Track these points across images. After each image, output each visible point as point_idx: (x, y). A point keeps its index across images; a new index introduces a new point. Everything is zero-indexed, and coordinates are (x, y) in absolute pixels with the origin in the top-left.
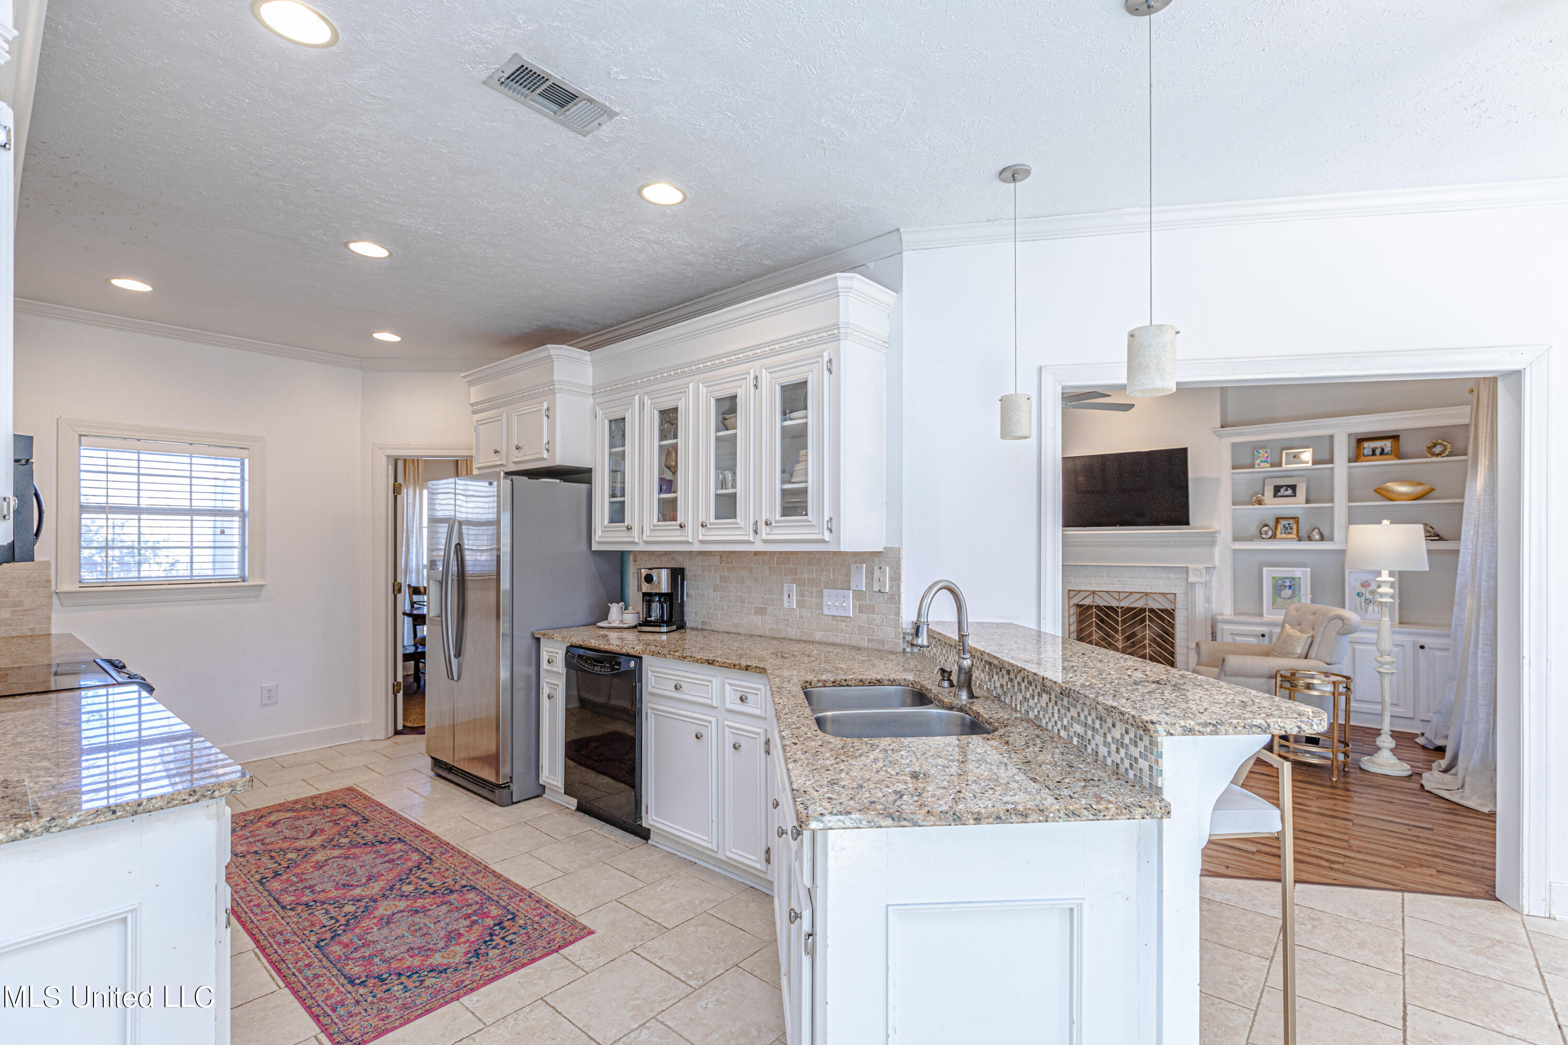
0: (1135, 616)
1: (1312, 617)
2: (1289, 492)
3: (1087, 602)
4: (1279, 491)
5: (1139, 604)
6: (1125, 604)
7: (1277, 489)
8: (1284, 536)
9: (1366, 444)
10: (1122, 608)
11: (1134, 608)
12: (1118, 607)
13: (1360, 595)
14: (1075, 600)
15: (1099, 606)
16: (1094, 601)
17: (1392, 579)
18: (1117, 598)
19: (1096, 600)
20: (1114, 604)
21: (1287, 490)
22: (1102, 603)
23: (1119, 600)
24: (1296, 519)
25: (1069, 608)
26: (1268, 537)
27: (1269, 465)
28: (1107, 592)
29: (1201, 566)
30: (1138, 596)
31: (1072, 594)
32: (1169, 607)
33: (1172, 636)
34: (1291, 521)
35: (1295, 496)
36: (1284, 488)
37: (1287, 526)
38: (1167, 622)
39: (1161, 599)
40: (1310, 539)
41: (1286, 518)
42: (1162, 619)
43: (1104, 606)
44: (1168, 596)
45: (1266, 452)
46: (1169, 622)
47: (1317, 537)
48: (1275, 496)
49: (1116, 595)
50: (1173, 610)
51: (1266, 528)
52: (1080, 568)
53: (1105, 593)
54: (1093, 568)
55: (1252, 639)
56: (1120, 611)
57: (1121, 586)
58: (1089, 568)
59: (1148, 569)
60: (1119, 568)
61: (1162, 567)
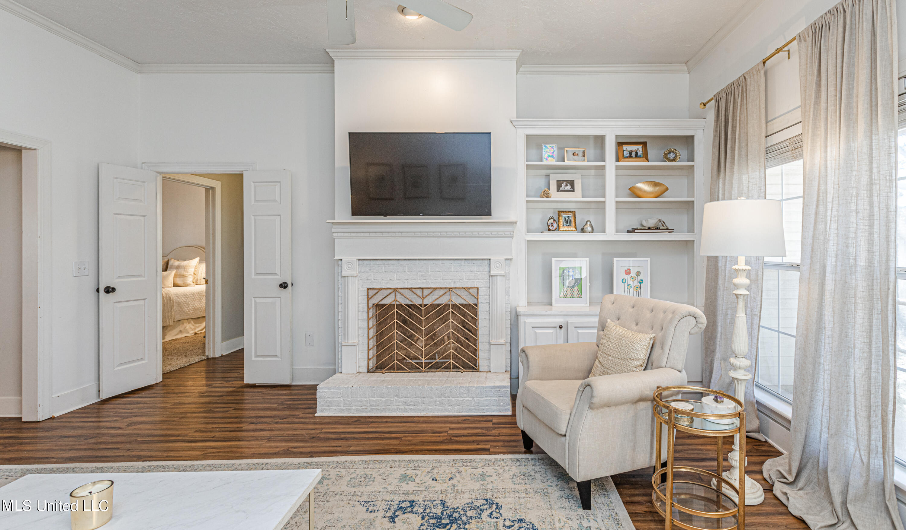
0: (439, 313)
1: (631, 310)
2: (569, 187)
3: (389, 301)
4: (561, 186)
5: (443, 301)
6: (428, 301)
7: (559, 184)
8: (566, 228)
9: (625, 147)
10: (425, 305)
11: (438, 305)
12: (421, 305)
13: (624, 281)
14: (375, 300)
15: (401, 305)
16: (396, 301)
17: (748, 268)
18: (420, 295)
19: (398, 299)
20: (417, 301)
21: (567, 185)
22: (402, 301)
23: (423, 298)
24: (574, 213)
25: (369, 309)
26: (554, 229)
27: (554, 160)
28: (410, 289)
29: (503, 258)
30: (442, 292)
31: (371, 293)
32: (471, 302)
33: (474, 332)
34: (570, 215)
35: (573, 191)
36: (565, 183)
37: (567, 219)
38: (470, 319)
39: (463, 294)
40: (583, 230)
41: (566, 212)
42: (464, 314)
43: (406, 305)
44: (471, 291)
45: (552, 147)
46: (473, 317)
47: (589, 229)
48: (558, 190)
49: (419, 292)
50: (476, 305)
51: (552, 221)
52: (380, 262)
53: (407, 291)
54: (395, 262)
55: (551, 331)
56: (423, 309)
57: (425, 281)
58: (391, 262)
59: (451, 262)
60: (422, 262)
61: (465, 259)
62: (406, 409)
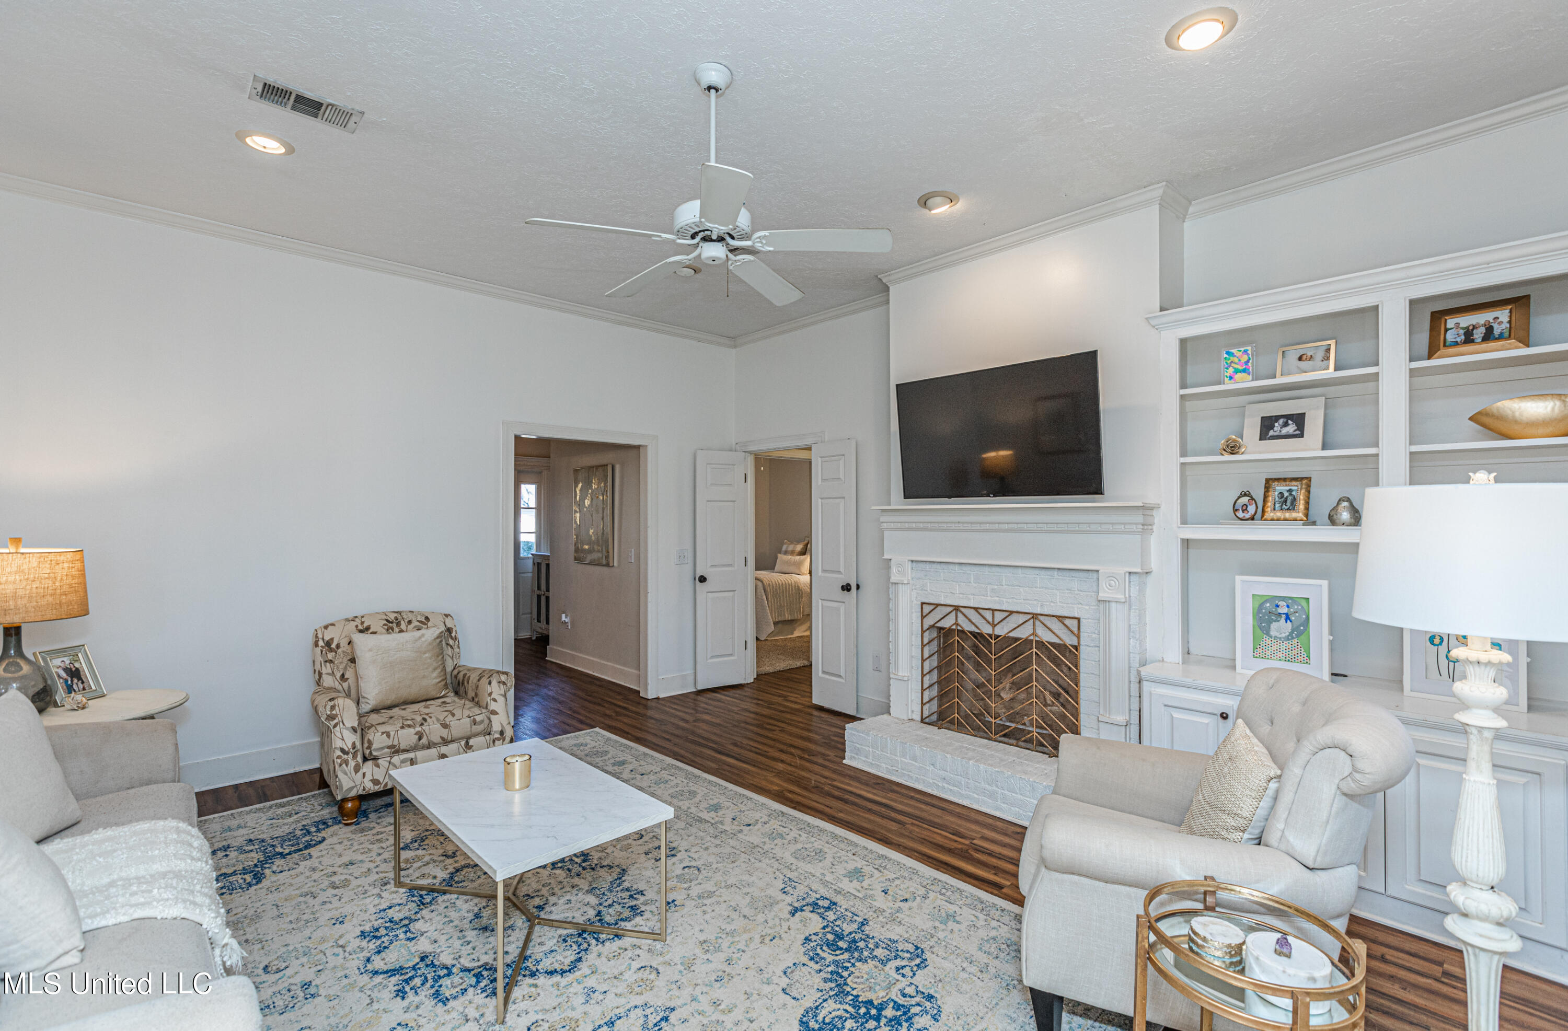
0: (1016, 653)
2: (1291, 428)
3: (947, 623)
4: (1272, 427)
5: (1023, 633)
6: (1001, 631)
7: (1267, 424)
8: (1279, 514)
9: (1451, 322)
10: (997, 636)
11: (1016, 639)
12: (990, 636)
13: (1437, 641)
14: (929, 622)
15: (963, 632)
16: (957, 624)
18: (990, 620)
19: (960, 621)
20: (986, 629)
21: (1286, 425)
22: (967, 626)
23: (994, 626)
24: (1306, 482)
25: (923, 632)
26: (1248, 516)
27: (1250, 377)
28: (976, 609)
29: (1122, 570)
30: (1022, 619)
31: (927, 609)
32: (1069, 640)
33: (1075, 696)
34: (1295, 486)
35: (1302, 436)
36: (1281, 421)
37: (1286, 494)
38: (1065, 669)
39: (1055, 625)
40: (1333, 520)
41: (1285, 480)
42: (1055, 660)
43: (971, 632)
44: (1067, 622)
45: (1245, 352)
46: (1070, 669)
47: (1345, 516)
48: (1263, 436)
49: (988, 615)
50: (1076, 648)
51: (1245, 500)
52: (938, 566)
53: (973, 611)
54: (957, 567)
55: (1205, 720)
56: (993, 642)
57: (997, 599)
58: (951, 567)
59: (1037, 571)
60: (994, 569)
61: (1059, 569)
62: (944, 788)
